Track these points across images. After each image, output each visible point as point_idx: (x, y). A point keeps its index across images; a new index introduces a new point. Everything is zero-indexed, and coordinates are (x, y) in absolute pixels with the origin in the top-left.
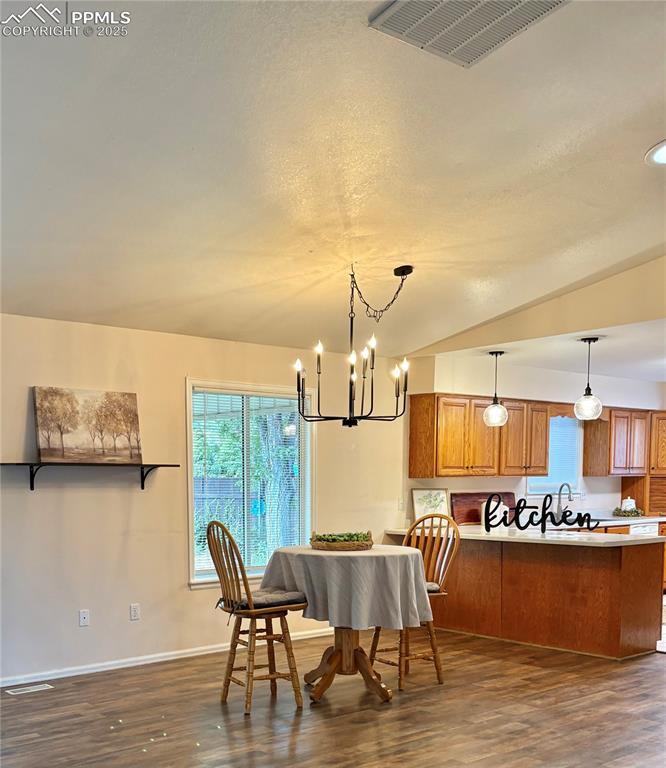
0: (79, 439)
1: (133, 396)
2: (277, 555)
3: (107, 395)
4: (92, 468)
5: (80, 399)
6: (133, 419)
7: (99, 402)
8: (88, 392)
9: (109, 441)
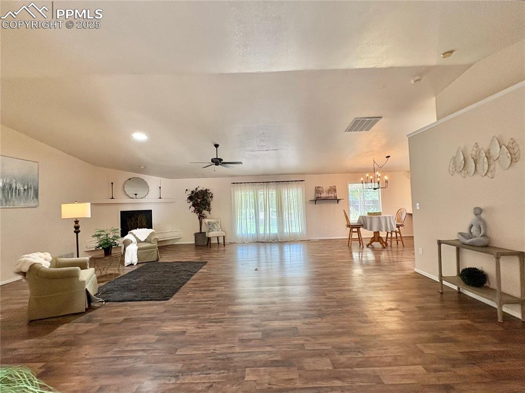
0: (324, 195)
1: (335, 186)
2: (360, 216)
3: (330, 187)
4: (326, 199)
5: (324, 188)
6: (335, 191)
7: (328, 188)
8: (326, 186)
9: (330, 195)
